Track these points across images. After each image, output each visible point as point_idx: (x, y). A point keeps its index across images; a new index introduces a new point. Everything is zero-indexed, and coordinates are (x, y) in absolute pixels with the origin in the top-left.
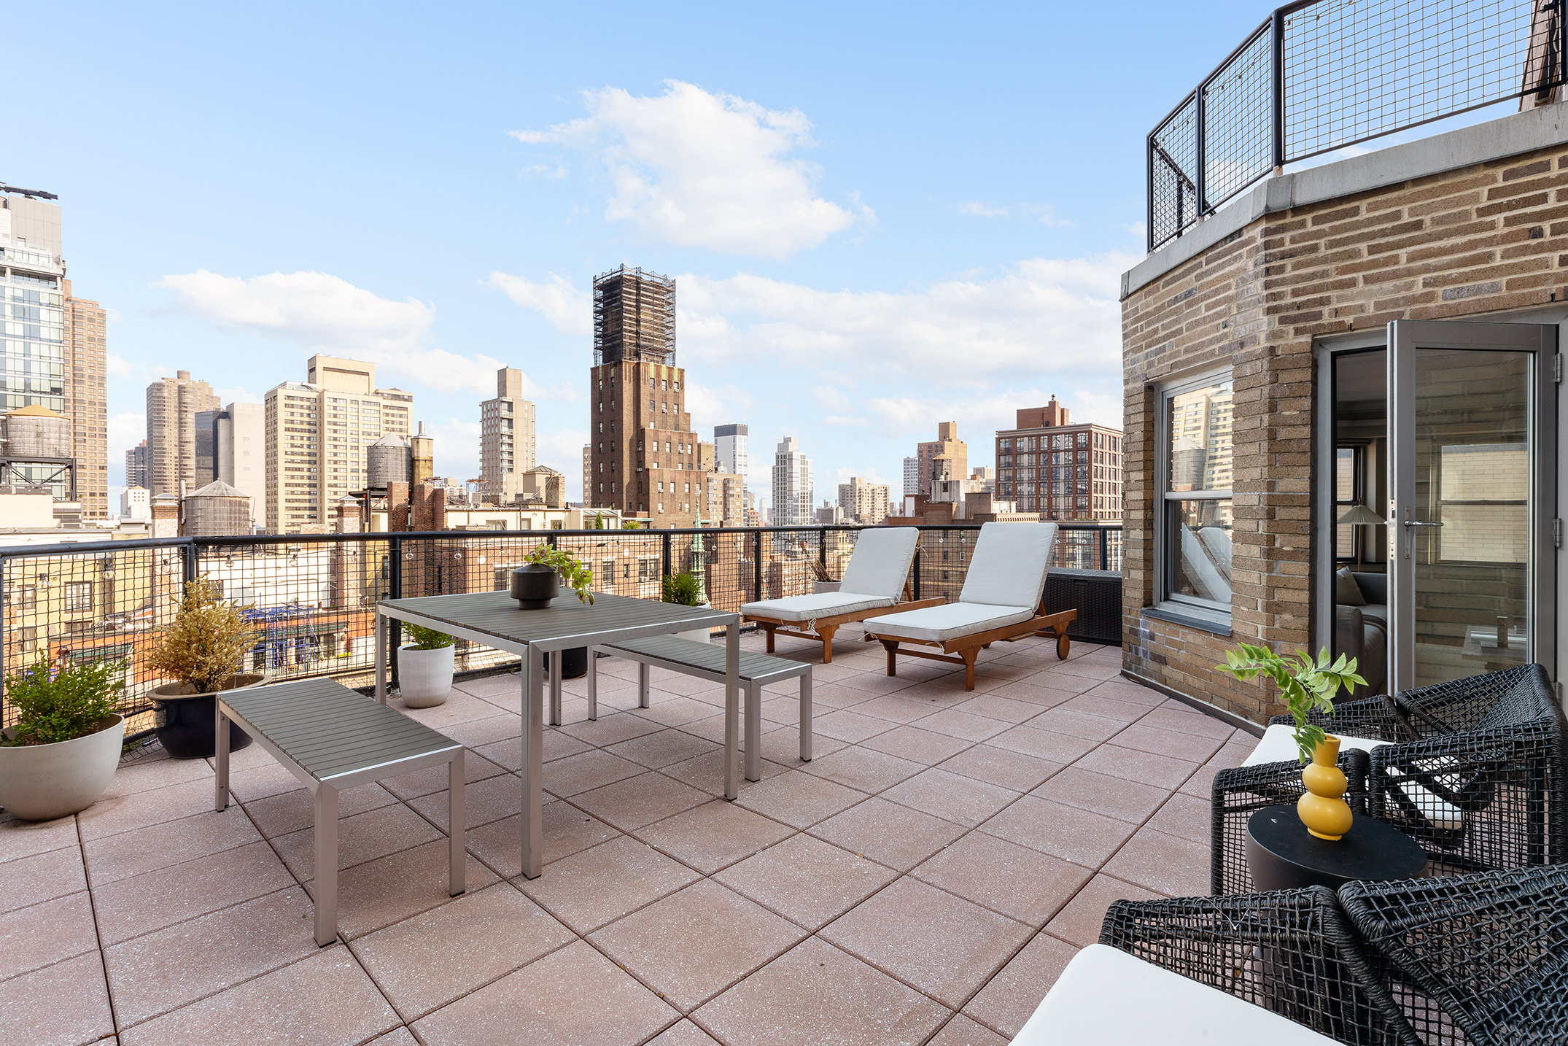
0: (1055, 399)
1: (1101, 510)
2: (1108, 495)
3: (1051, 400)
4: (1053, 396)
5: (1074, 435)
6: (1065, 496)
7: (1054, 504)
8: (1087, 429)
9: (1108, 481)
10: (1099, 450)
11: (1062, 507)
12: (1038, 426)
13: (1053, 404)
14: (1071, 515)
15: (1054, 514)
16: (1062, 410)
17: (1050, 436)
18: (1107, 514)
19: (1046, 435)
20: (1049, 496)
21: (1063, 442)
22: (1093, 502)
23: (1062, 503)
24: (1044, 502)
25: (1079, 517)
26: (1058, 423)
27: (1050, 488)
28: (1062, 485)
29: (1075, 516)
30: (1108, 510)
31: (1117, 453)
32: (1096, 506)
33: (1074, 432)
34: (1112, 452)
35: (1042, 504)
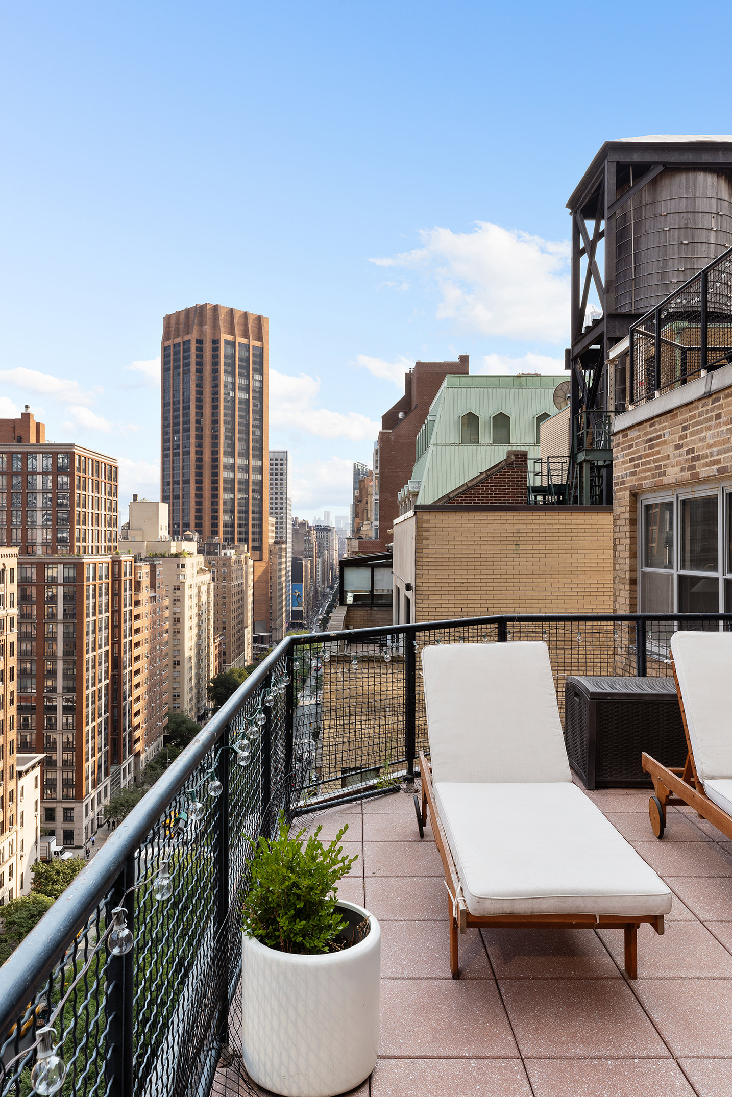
0: (29, 411)
1: (84, 544)
2: (91, 527)
3: (24, 411)
4: (27, 407)
5: (54, 455)
6: (44, 526)
7: (29, 537)
8: (68, 451)
9: (91, 511)
10: (82, 474)
11: (39, 540)
12: (8, 441)
13: (26, 417)
14: (50, 551)
15: (30, 549)
16: (38, 425)
17: (26, 455)
18: (90, 548)
19: (20, 453)
20: (24, 527)
21: (40, 463)
22: (76, 535)
23: (40, 535)
24: (17, 534)
25: (59, 552)
26: (33, 440)
27: (25, 516)
28: (39, 515)
29: (55, 551)
30: (91, 544)
31: (100, 479)
32: (79, 540)
33: (53, 451)
34: (95, 478)
35: (14, 536)
